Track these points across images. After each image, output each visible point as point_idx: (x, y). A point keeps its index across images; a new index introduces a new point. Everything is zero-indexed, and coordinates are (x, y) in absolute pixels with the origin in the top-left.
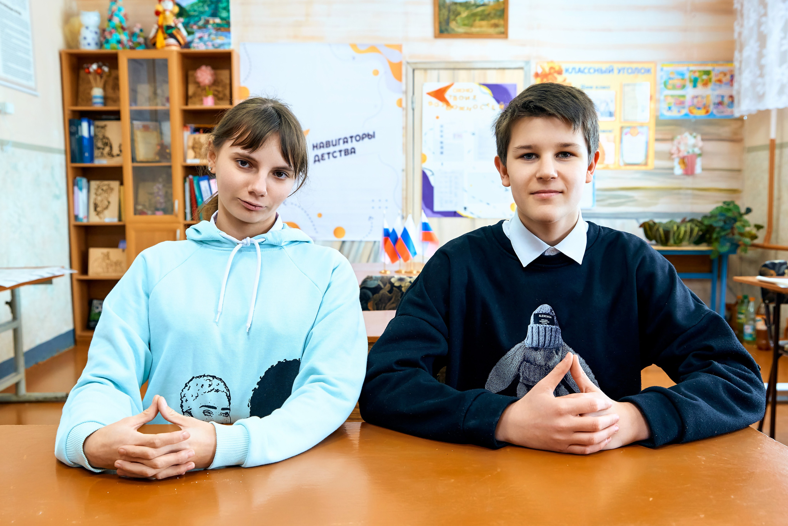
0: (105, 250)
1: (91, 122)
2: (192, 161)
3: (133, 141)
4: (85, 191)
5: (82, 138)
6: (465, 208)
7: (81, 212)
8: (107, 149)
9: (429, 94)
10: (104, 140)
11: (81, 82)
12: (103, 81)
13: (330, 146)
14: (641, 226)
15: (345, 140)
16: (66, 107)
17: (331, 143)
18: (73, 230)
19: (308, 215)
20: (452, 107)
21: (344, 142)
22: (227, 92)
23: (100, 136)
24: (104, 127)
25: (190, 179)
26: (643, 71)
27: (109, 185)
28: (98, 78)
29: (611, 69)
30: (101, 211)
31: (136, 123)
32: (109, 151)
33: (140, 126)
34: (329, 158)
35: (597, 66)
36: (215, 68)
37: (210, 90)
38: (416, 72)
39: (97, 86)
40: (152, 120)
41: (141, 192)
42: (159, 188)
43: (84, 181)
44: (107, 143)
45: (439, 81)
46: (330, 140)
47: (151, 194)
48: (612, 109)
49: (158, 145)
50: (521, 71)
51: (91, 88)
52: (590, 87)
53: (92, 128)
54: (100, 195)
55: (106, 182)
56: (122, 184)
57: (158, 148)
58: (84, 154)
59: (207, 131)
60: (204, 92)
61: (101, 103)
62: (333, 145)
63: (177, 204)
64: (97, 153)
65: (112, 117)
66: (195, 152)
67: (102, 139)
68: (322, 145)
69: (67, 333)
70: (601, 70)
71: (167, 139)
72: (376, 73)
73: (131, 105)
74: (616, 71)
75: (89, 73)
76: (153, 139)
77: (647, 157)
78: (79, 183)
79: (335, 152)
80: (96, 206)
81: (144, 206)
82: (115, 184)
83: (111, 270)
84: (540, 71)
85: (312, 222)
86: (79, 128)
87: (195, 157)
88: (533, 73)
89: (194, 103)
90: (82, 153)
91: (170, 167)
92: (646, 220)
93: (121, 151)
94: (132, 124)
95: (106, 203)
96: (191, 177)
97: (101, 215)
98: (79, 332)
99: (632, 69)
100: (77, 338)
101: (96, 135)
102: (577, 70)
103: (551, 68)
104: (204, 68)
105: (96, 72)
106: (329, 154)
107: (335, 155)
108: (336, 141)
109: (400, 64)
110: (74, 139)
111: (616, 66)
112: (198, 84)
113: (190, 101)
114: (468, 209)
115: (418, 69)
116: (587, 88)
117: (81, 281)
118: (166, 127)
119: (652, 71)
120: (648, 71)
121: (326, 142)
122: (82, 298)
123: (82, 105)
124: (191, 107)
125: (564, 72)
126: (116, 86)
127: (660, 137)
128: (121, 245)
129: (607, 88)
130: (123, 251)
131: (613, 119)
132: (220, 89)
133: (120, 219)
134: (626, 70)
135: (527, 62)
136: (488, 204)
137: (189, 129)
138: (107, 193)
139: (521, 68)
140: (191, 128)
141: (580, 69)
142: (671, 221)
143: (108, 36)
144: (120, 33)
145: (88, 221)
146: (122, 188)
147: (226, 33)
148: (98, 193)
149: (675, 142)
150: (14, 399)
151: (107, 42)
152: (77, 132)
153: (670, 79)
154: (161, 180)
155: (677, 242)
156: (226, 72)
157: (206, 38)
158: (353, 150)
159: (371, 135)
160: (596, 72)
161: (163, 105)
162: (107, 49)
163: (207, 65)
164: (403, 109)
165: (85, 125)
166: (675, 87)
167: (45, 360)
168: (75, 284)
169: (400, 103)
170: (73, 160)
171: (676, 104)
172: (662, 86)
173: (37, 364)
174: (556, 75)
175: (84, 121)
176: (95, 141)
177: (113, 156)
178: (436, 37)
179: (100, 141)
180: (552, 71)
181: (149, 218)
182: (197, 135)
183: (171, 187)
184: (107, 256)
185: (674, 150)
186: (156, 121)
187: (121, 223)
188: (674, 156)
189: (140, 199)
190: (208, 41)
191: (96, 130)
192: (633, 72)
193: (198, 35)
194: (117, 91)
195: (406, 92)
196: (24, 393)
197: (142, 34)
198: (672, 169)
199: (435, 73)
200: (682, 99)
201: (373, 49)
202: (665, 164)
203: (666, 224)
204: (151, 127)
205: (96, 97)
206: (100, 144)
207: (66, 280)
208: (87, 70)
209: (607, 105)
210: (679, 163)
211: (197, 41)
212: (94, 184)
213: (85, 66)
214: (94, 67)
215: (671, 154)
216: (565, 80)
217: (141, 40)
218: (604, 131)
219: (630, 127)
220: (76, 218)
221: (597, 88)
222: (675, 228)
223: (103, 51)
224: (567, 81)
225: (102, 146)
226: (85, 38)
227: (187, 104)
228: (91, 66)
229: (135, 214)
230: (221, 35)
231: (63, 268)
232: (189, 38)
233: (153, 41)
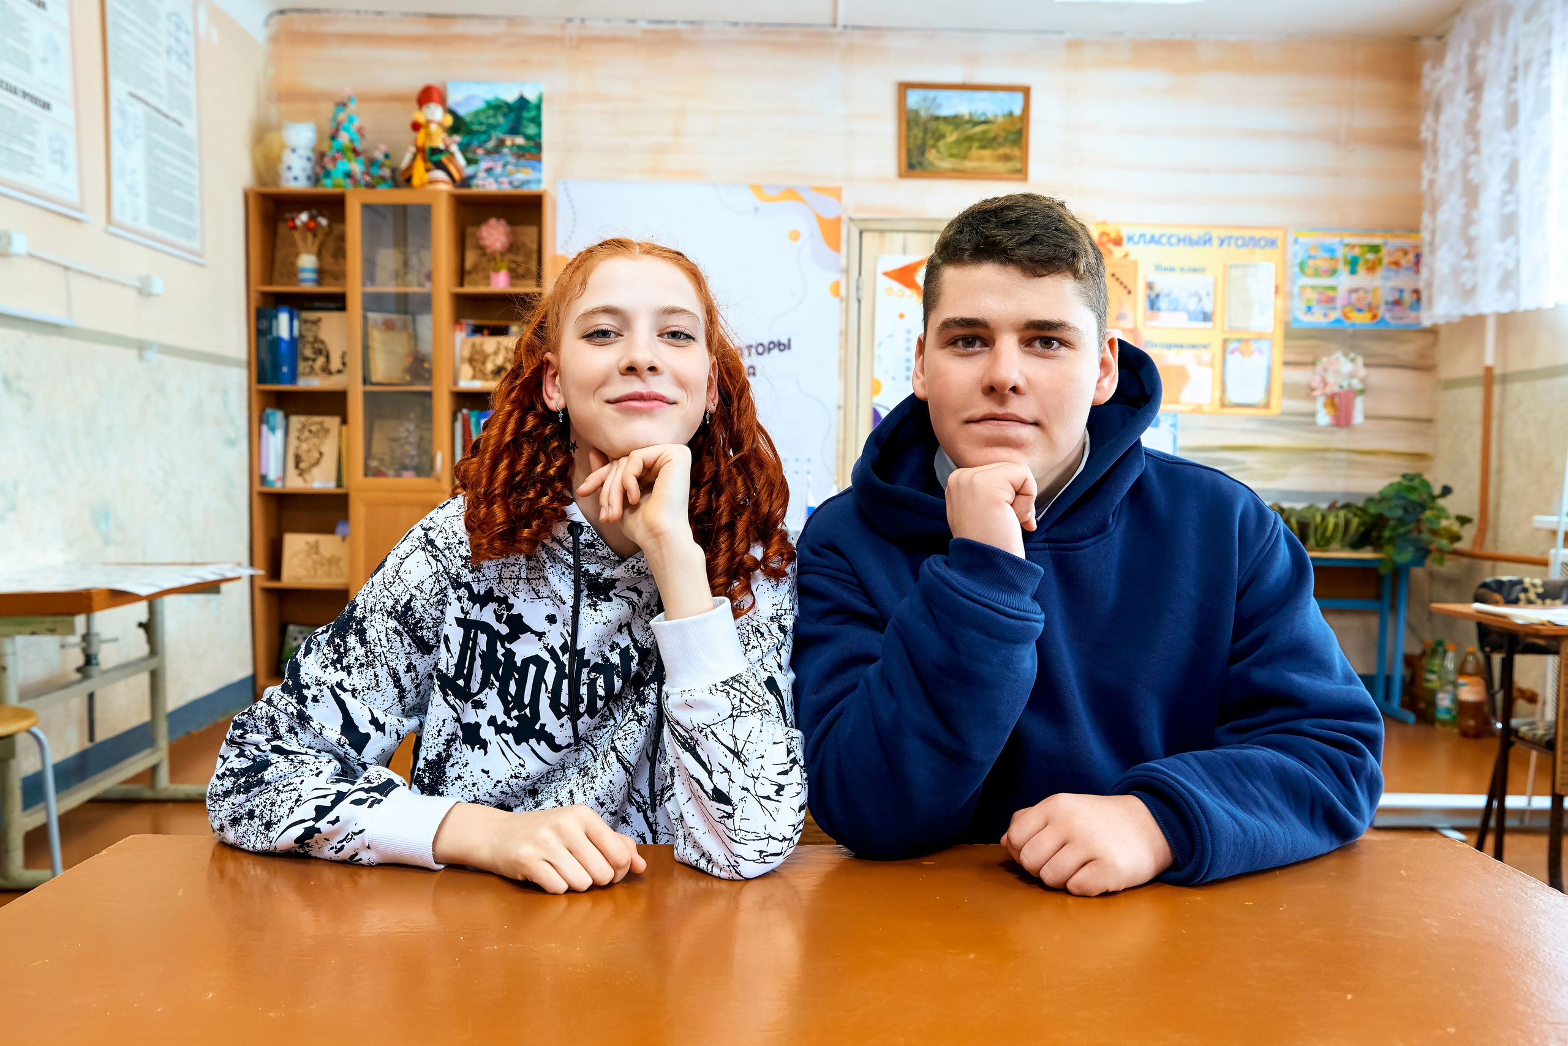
0: (312, 538)
1: (295, 312)
2: (468, 383)
3: (366, 348)
4: (280, 433)
5: (279, 339)
7: (272, 469)
8: (321, 361)
9: (887, 274)
10: (316, 345)
11: (279, 243)
12: (317, 242)
16: (254, 286)
18: (256, 500)
22: (533, 265)
23: (310, 338)
24: (316, 322)
25: (463, 416)
26: (1263, 243)
27: (321, 423)
28: (310, 237)
29: (1207, 238)
30: (306, 468)
31: (372, 316)
32: (325, 363)
33: (380, 322)
35: (1183, 232)
36: (512, 222)
37: (502, 260)
38: (865, 235)
39: (308, 252)
40: (398, 312)
41: (378, 437)
42: (408, 430)
43: (278, 416)
44: (321, 351)
45: (904, 251)
47: (395, 440)
48: (1208, 309)
49: (410, 355)
51: (297, 255)
52: (1170, 270)
53: (296, 323)
54: (306, 440)
55: (317, 419)
56: (344, 421)
57: (410, 360)
58: (281, 368)
59: (496, 331)
60: (493, 264)
61: (313, 281)
63: (440, 460)
64: (302, 366)
65: (332, 305)
66: (474, 368)
67: (312, 343)
69: (242, 682)
70: (1191, 240)
71: (426, 347)
72: (795, 236)
73: (364, 285)
74: (1216, 242)
75: (295, 227)
76: (400, 344)
77: (1269, 392)
78: (271, 419)
80: (298, 460)
81: (381, 460)
82: (333, 422)
83: (319, 573)
86: (274, 323)
87: (474, 377)
89: (475, 284)
90: (276, 366)
91: (429, 395)
93: (344, 364)
94: (365, 317)
95: (317, 455)
96: (465, 411)
97: (307, 477)
98: (262, 680)
99: (1243, 238)
101: (301, 336)
102: (1148, 238)
103: (1103, 234)
104: (493, 222)
105: (305, 225)
109: (838, 221)
110: (263, 341)
111: (1216, 234)
112: (482, 249)
113: (467, 279)
115: (868, 230)
116: (1165, 269)
117: (268, 591)
118: (425, 325)
119: (1280, 243)
120: (1272, 243)
122: (269, 621)
123: (280, 284)
124: (468, 289)
125: (1125, 241)
126: (340, 252)
127: (1292, 358)
128: (340, 529)
129: (1200, 271)
130: (344, 539)
131: (1208, 325)
132: (520, 259)
133: (339, 483)
134: (1233, 241)
137: (465, 327)
138: (318, 438)
140: (468, 325)
141: (1152, 236)
142: (1310, 507)
143: (329, 166)
144: (349, 160)
145: (284, 486)
146: (344, 428)
147: (534, 163)
148: (303, 437)
149: (1319, 368)
150: (148, 794)
151: (328, 175)
152: (270, 330)
153: (1310, 257)
154: (412, 416)
155: (1322, 543)
156: (532, 230)
157: (498, 170)
158: (751, 370)
159: (784, 345)
160: (1182, 244)
161: (421, 285)
162: (327, 187)
163: (498, 217)
164: (842, 300)
165: (283, 318)
166: (1318, 273)
167: (203, 729)
168: (258, 594)
169: (835, 289)
170: (262, 378)
171: (1320, 301)
172: (1297, 270)
173: (188, 733)
174: (1110, 246)
175: (283, 311)
176: (300, 346)
177: (330, 373)
178: (901, 175)
179: (308, 345)
180: (1105, 239)
181: (389, 482)
182: (478, 339)
183: (430, 429)
184: (315, 548)
185: (1316, 382)
186: (406, 312)
187: (340, 491)
188: (1317, 393)
189: (376, 448)
190: (501, 176)
191: (303, 327)
192: (1245, 245)
193: (484, 165)
194: (341, 260)
195: (847, 271)
196: (164, 782)
197: (387, 162)
198: (1313, 415)
199: (898, 238)
200: (1330, 293)
201: (791, 194)
202: (1302, 406)
203: (1303, 510)
204: (399, 323)
205: (305, 270)
206: (308, 352)
207: (243, 587)
208: (291, 224)
209: (1200, 300)
210: (1325, 406)
211: (482, 175)
212: (296, 421)
213: (288, 215)
214: (304, 217)
215: (1313, 389)
216: (1126, 255)
217: (386, 172)
218: (1194, 346)
219: (1239, 340)
220: (263, 479)
221: (1182, 270)
222: (1318, 519)
223: (319, 190)
224: (1130, 257)
225: (313, 356)
226: (289, 168)
227: (461, 284)
228: (297, 216)
229: (366, 475)
230: (525, 166)
231: (239, 564)
232: (469, 171)
233: (406, 176)
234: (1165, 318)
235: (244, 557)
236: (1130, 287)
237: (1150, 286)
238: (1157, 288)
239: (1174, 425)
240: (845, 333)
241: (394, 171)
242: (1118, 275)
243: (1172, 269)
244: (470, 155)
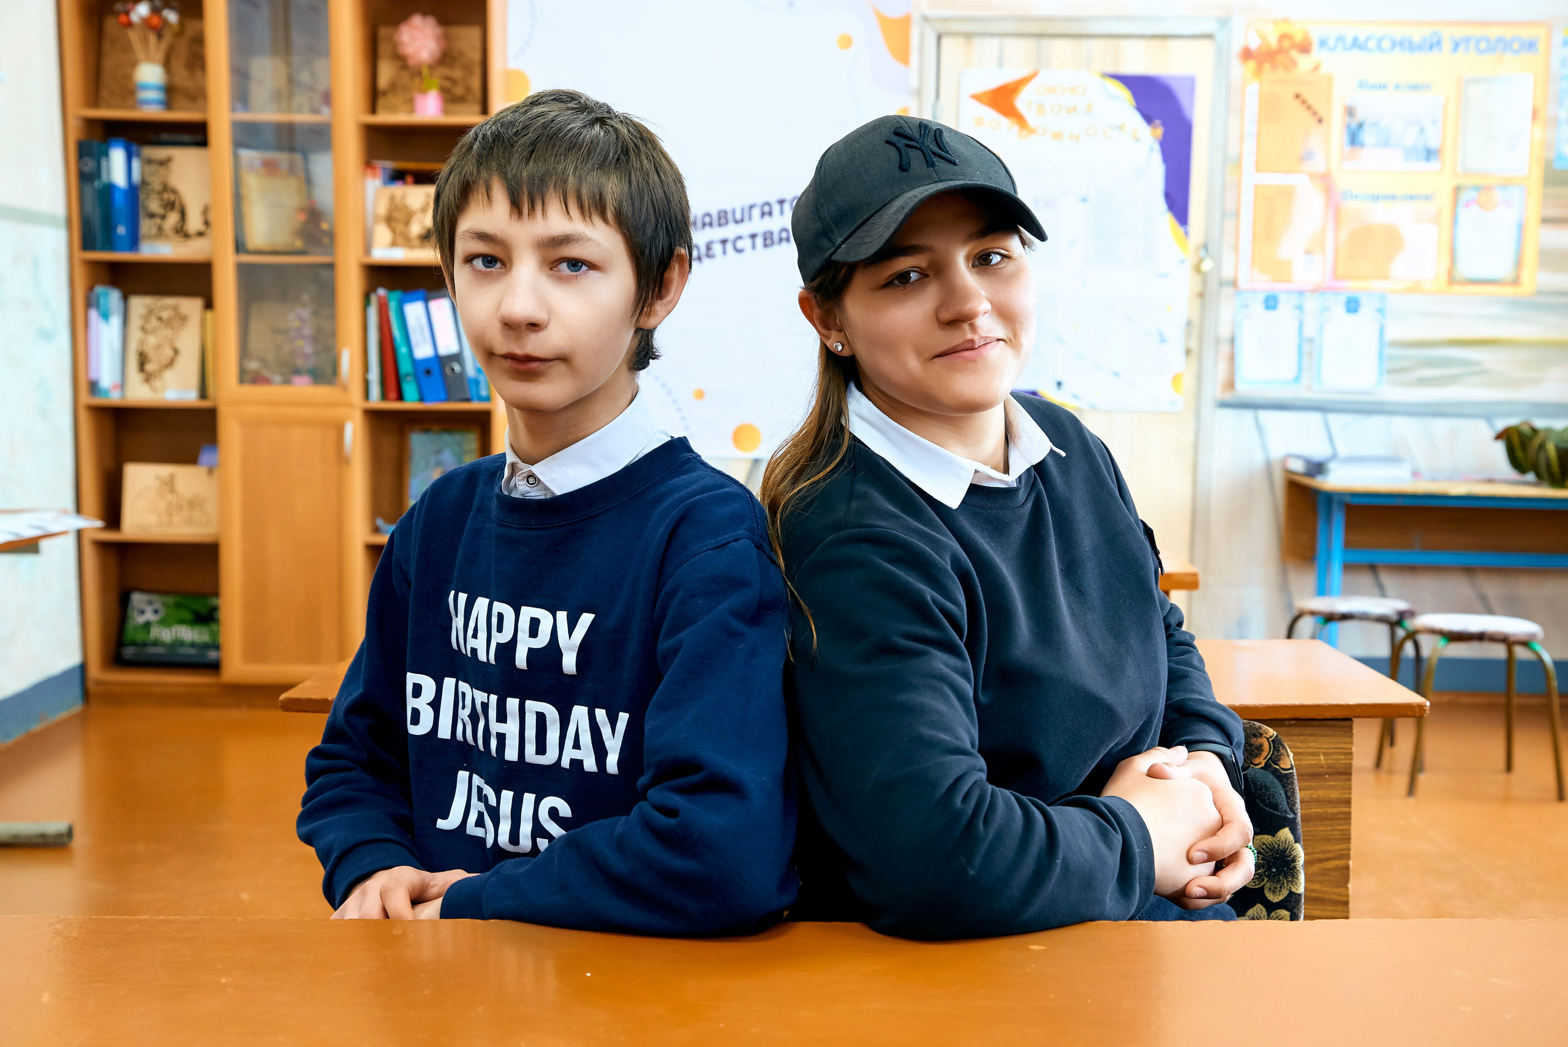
0: (164, 470)
1: (134, 148)
2: (386, 252)
3: (238, 198)
4: (116, 321)
5: (110, 188)
6: (1059, 384)
7: (106, 373)
8: (173, 218)
9: (976, 97)
10: (166, 196)
11: (107, 46)
12: (164, 44)
13: (727, 223)
14: (1499, 437)
15: (766, 209)
16: (72, 110)
17: (730, 216)
18: (85, 418)
19: (669, 393)
20: (1032, 131)
21: (763, 214)
22: (476, 83)
23: (156, 185)
24: (165, 163)
25: (379, 298)
26: (1516, 46)
27: (175, 308)
28: (152, 38)
29: (1435, 40)
30: (155, 372)
31: (246, 154)
32: (179, 222)
33: (257, 163)
34: (724, 252)
35: (1399, 33)
36: (445, 20)
37: (431, 76)
38: (945, 42)
39: (149, 60)
40: (280, 148)
41: (258, 327)
42: (301, 320)
43: (113, 297)
44: (174, 204)
45: (1000, 64)
46: (729, 208)
47: (284, 332)
48: (1434, 144)
49: (302, 210)
50: (1206, 44)
51: (134, 64)
52: (1380, 87)
53: (136, 164)
54: (154, 331)
55: (169, 301)
56: (209, 305)
57: (302, 217)
58: (115, 228)
59: (423, 178)
60: (417, 80)
61: (160, 102)
62: (736, 222)
63: (348, 360)
64: (146, 226)
65: (186, 138)
66: (393, 231)
67: (160, 193)
68: (707, 220)
69: (66, 675)
70: (1411, 42)
71: (324, 196)
72: (846, 42)
73: (233, 110)
74: (1447, 46)
75: (130, 25)
76: (289, 194)
77: (1519, 263)
78: (102, 301)
79: (740, 238)
80: (143, 360)
81: (263, 361)
82: (191, 306)
83: (176, 519)
84: (1254, 44)
85: (679, 410)
86: (104, 163)
87: (394, 244)
88: (1236, 48)
89: (393, 109)
90: (109, 227)
91: (331, 266)
92: (1513, 421)
93: (207, 223)
94: (236, 156)
95: (169, 353)
96: (381, 292)
97: (157, 383)
98: (95, 671)
99: (1488, 40)
100: (91, 687)
101: (144, 182)
102: (1349, 41)
103: (1284, 37)
104: (417, 20)
105: (146, 22)
106: (724, 242)
107: (740, 244)
108: (743, 210)
109: (905, 23)
110: (88, 190)
111: (1448, 34)
112: (401, 60)
113: (381, 102)
114: (1065, 386)
115: (949, 34)
116: (1372, 87)
117: (103, 547)
118: (321, 165)
119: (1541, 46)
120: (1530, 46)
121: (719, 213)
122: (104, 586)
123: (109, 106)
124: (384, 117)
125: (1315, 46)
126: (197, 61)
127: (1553, 212)
128: (205, 457)
129: (1423, 88)
130: (211, 471)
131: (1434, 165)
132: (457, 74)
133: (203, 394)
134: (1472, 44)
135: (1224, 22)
136: (1116, 374)
137: (380, 172)
138: (172, 328)
139: (1209, 37)
140: (384, 169)
141: (1355, 40)
145: (123, 396)
146: (209, 313)
148: (149, 327)
152: (97, 174)
154: (306, 297)
156: (474, 33)
158: (784, 235)
160: (1398, 49)
161: (315, 111)
163: (425, 13)
165: (117, 156)
168: (89, 552)
170: (88, 242)
174: (1295, 54)
175: (115, 146)
176: (141, 196)
177: (187, 236)
179: (154, 196)
180: (1286, 43)
181: (274, 391)
182: (398, 189)
183: (333, 317)
184: (170, 484)
186: (291, 149)
187: (205, 404)
189: (254, 344)
191: (147, 169)
192: (1490, 49)
194: (200, 74)
199: (992, 45)
202: (1564, 281)
203: (1563, 431)
204: (285, 165)
205: (145, 87)
206: (154, 205)
207: (68, 544)
208: (123, 19)
209: (1422, 130)
212: (139, 304)
213: (121, 6)
214: (142, 10)
216: (1317, 68)
218: (1411, 198)
219: (1478, 188)
220: (94, 387)
221: (1397, 87)
224: (1323, 70)
225: (160, 211)
227: (373, 109)
228: (133, 7)
229: (241, 381)
231: (63, 511)
234: (1370, 155)
235: (69, 501)
236: (1322, 112)
237: (1350, 112)
238: (1360, 115)
239: (1380, 311)
242: (1305, 95)
243: (1383, 87)
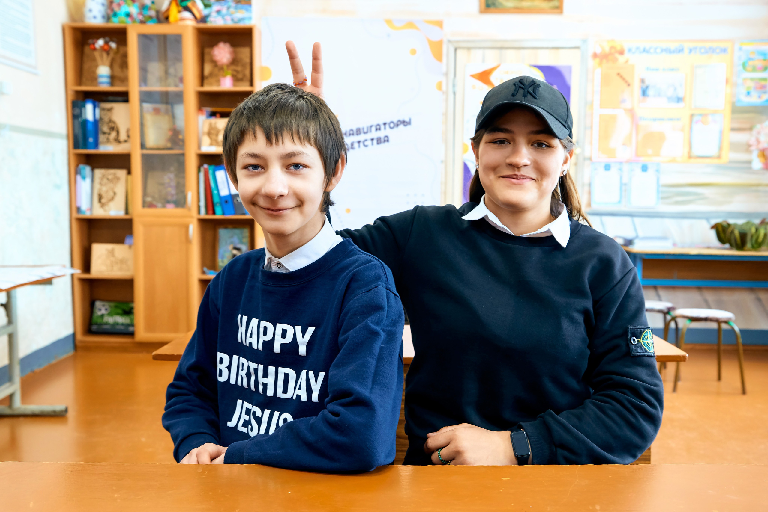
0: (110, 246)
1: (97, 103)
2: (208, 148)
3: (143, 126)
4: (88, 180)
5: (86, 122)
7: (84, 203)
8: (113, 134)
9: (473, 76)
10: (111, 124)
11: (85, 59)
12: (110, 58)
13: (360, 134)
14: (713, 228)
15: (378, 127)
16: (69, 87)
17: (362, 131)
18: (74, 224)
21: (377, 130)
22: (247, 72)
23: (106, 120)
24: (110, 110)
25: (205, 169)
26: (718, 51)
27: (115, 174)
28: (105, 55)
29: (681, 48)
30: (106, 203)
31: (146, 105)
32: (116, 136)
33: (151, 109)
34: (359, 147)
35: (665, 45)
36: (234, 44)
37: (228, 69)
38: (459, 52)
39: (103, 64)
40: (161, 102)
41: (151, 182)
42: (170, 179)
43: (87, 169)
44: (114, 128)
45: (483, 61)
46: (361, 127)
47: (162, 184)
48: (681, 95)
49: (170, 130)
50: (577, 51)
51: (97, 66)
53: (97, 111)
54: (105, 185)
55: (112, 171)
56: (129, 173)
57: (171, 133)
58: (88, 139)
59: (223, 115)
60: (221, 72)
61: (108, 83)
62: (364, 133)
63: (190, 197)
64: (102, 138)
65: (120, 99)
66: (211, 139)
67: (108, 123)
68: (351, 132)
69: (66, 338)
70: (670, 50)
71: (180, 124)
72: (414, 52)
73: (140, 86)
74: (686, 51)
75: (95, 49)
76: (164, 122)
77: (720, 149)
78: (82, 171)
79: (366, 140)
80: (100, 197)
81: (153, 197)
82: (121, 173)
83: (115, 269)
84: (599, 51)
85: (339, 218)
86: (83, 110)
87: (211, 144)
88: (590, 53)
89: (211, 84)
90: (85, 139)
91: (183, 156)
92: (719, 221)
93: (128, 136)
94: (141, 106)
95: (112, 194)
96: (206, 166)
97: (106, 208)
98: (80, 337)
99: (705, 48)
100: (78, 343)
101: (101, 119)
102: (642, 49)
103: (612, 48)
104: (221, 45)
105: (102, 48)
106: (359, 142)
107: (366, 143)
108: (367, 128)
109: (441, 42)
110: (77, 122)
111: (687, 46)
112: (214, 63)
113: (206, 81)
115: (460, 48)
116: (652, 70)
117: (83, 281)
118: (179, 110)
119: (729, 50)
120: (724, 50)
121: (357, 129)
122: (83, 299)
123: (87, 85)
124: (208, 88)
125: (626, 52)
126: (124, 64)
127: (736, 125)
128: (128, 240)
129: (675, 70)
130: (130, 247)
131: (681, 105)
132: (239, 68)
133: (127, 212)
134: (698, 50)
135: (585, 41)
137: (205, 113)
138: (113, 183)
139: (578, 48)
140: (207, 111)
141: (644, 48)
142: (748, 223)
143: (116, 9)
144: (129, 5)
145: (92, 214)
146: (129, 177)
147: (246, 6)
148: (103, 183)
149: (754, 132)
150: (8, 411)
151: (115, 15)
152: (80, 115)
153: (750, 59)
154: (172, 169)
155: (755, 246)
156: (247, 50)
157: (224, 11)
158: (386, 139)
159: (407, 122)
160: (664, 52)
161: (176, 86)
162: (115, 23)
163: (225, 41)
164: (443, 93)
165: (89, 107)
166: (755, 69)
167: (42, 368)
168: (77, 283)
169: (439, 86)
170: (76, 145)
171: (756, 88)
172: (741, 68)
173: (33, 372)
174: (617, 55)
175: (88, 102)
176: (100, 125)
177: (120, 142)
178: (482, 12)
179: (106, 125)
180: (613, 51)
181: (159, 211)
182: (213, 120)
183: (184, 178)
184: (112, 253)
185: (753, 141)
186: (166, 103)
187: (127, 217)
188: (753, 148)
189: (149, 190)
190: (226, 15)
191: (103, 112)
192: (706, 52)
193: (215, 8)
194: (125, 70)
195: (446, 74)
196: (18, 405)
197: (154, 7)
198: (750, 162)
199: (480, 52)
200: (763, 83)
201: (411, 25)
202: (742, 156)
203: (743, 225)
204: (163, 110)
205: (102, 77)
206: (105, 129)
207: (67, 281)
208: (92, 47)
209: (675, 89)
210: (758, 156)
211: (214, 14)
212: (99, 172)
213: (90, 41)
214: (100, 42)
215: (749, 146)
216: (627, 61)
217: (153, 13)
218: (671, 119)
219: (701, 115)
220: (79, 210)
221: (664, 70)
222: (753, 230)
223: (111, 25)
224: (630, 62)
225: (108, 131)
226: (90, 11)
227: (202, 84)
228: (96, 41)
229: (144, 206)
230: (242, 8)
231: (64, 266)
232: (206, 12)
233: (166, 15)
234: (651, 100)
235: (67, 262)
236: (630, 81)
237: (643, 81)
238: (647, 82)
239: (657, 171)
240: (446, 114)
241: (158, 12)
242: (622, 74)
243: (657, 70)
244: (206, 2)
